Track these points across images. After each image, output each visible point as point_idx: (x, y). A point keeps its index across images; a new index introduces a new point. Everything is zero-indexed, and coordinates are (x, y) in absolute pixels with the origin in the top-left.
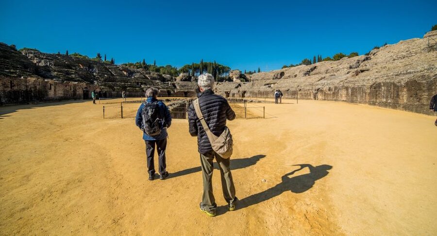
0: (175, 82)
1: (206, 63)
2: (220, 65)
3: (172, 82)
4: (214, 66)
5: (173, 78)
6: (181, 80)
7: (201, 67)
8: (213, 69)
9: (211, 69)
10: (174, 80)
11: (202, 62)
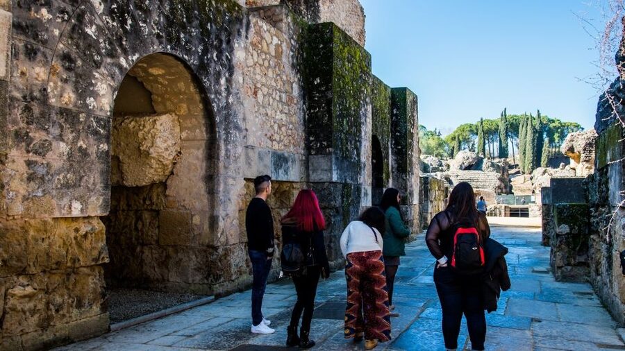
0: (449, 173)
1: (515, 118)
2: (553, 121)
3: (444, 173)
4: (537, 123)
5: (444, 163)
6: (461, 168)
7: (502, 128)
8: (535, 131)
9: (530, 132)
10: (445, 168)
11: (504, 115)
